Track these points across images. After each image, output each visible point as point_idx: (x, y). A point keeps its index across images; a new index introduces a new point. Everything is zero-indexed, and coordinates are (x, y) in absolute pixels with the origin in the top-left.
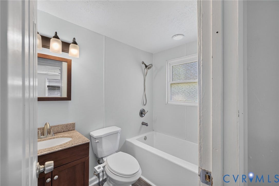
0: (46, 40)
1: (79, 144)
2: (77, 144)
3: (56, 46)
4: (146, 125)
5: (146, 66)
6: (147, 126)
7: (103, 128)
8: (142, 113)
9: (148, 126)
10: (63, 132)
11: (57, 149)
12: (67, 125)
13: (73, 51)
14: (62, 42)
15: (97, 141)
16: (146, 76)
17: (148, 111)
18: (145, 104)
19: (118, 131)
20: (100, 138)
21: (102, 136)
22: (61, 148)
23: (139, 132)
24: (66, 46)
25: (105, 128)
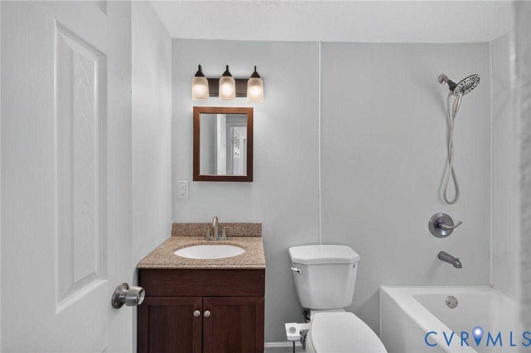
0: (214, 85)
1: (246, 266)
2: (242, 267)
3: (227, 89)
4: (455, 263)
5: (452, 86)
6: (455, 266)
7: (319, 244)
8: (437, 225)
9: (461, 267)
10: (243, 236)
11: (210, 265)
12: (248, 226)
13: (254, 91)
14: (235, 81)
15: (296, 269)
16: (454, 116)
17: (461, 223)
18: (450, 199)
19: (349, 260)
20: (303, 265)
21: (306, 261)
22: (216, 265)
23: (428, 279)
24: (241, 85)
25: (322, 244)
